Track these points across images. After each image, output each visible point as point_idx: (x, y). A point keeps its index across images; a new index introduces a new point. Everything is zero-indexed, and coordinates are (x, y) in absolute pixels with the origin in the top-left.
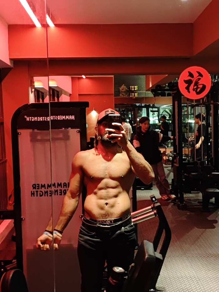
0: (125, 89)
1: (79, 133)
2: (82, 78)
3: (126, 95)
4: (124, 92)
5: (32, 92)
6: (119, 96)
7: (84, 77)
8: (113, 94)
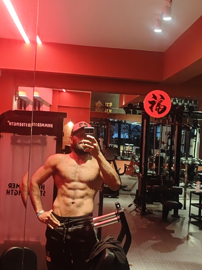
0: (101, 105)
1: (56, 140)
2: (63, 91)
3: (101, 110)
4: (100, 107)
5: (16, 100)
6: (95, 110)
7: (64, 90)
8: (89, 108)
